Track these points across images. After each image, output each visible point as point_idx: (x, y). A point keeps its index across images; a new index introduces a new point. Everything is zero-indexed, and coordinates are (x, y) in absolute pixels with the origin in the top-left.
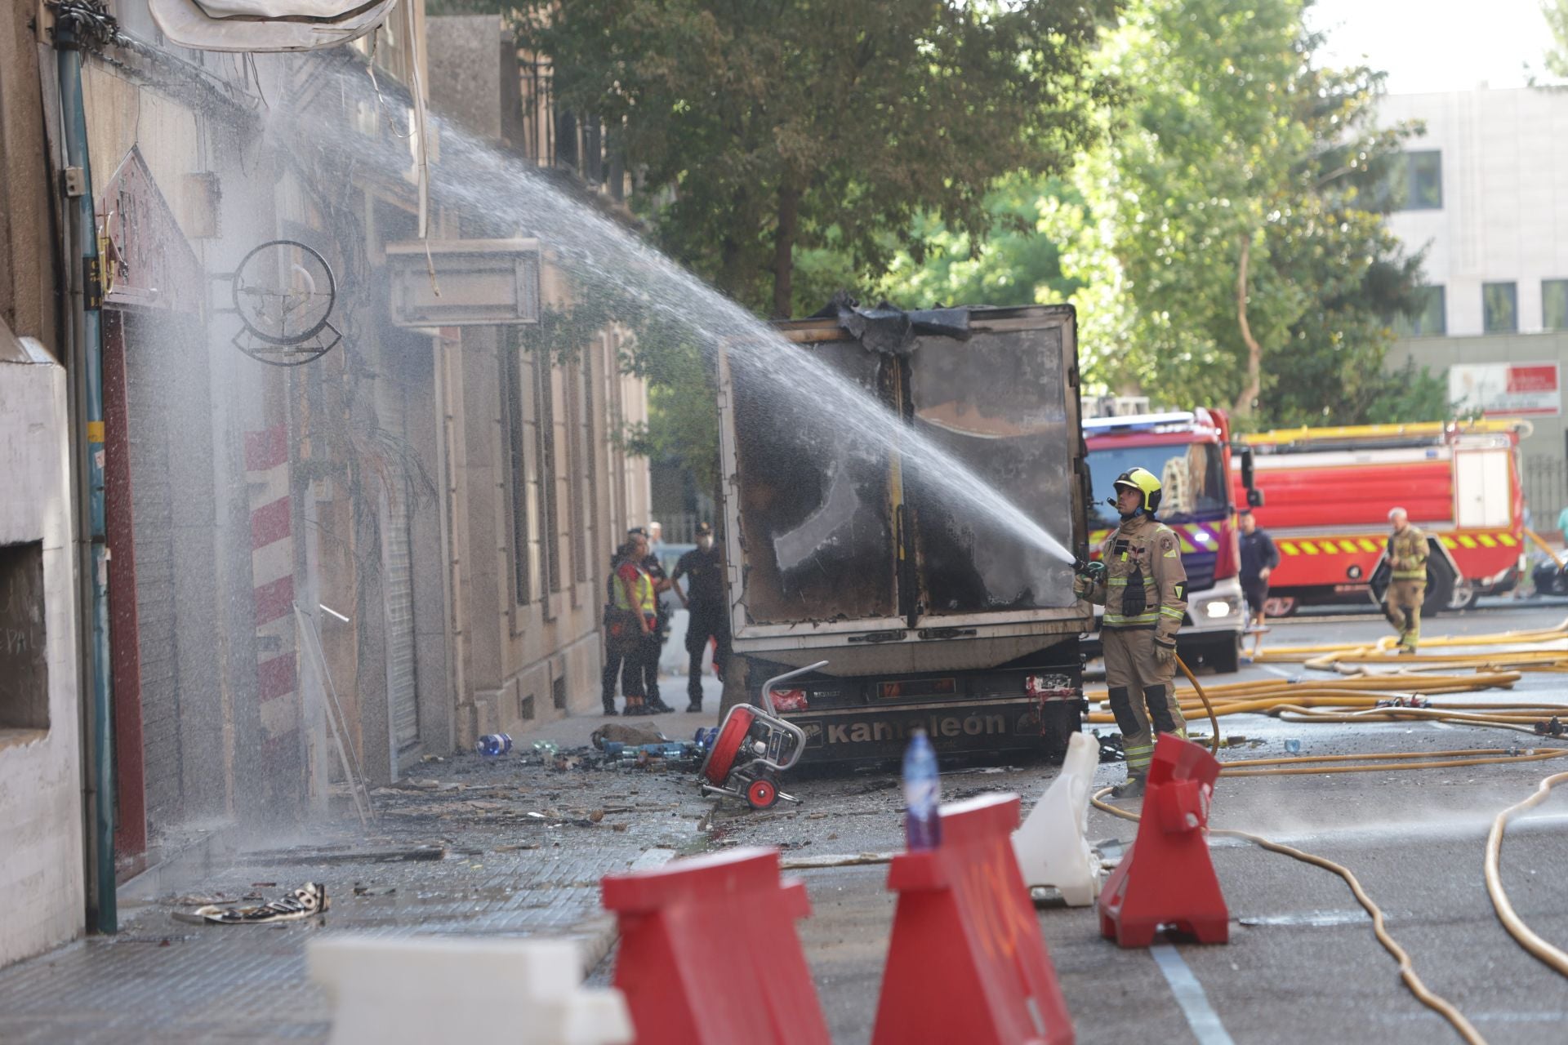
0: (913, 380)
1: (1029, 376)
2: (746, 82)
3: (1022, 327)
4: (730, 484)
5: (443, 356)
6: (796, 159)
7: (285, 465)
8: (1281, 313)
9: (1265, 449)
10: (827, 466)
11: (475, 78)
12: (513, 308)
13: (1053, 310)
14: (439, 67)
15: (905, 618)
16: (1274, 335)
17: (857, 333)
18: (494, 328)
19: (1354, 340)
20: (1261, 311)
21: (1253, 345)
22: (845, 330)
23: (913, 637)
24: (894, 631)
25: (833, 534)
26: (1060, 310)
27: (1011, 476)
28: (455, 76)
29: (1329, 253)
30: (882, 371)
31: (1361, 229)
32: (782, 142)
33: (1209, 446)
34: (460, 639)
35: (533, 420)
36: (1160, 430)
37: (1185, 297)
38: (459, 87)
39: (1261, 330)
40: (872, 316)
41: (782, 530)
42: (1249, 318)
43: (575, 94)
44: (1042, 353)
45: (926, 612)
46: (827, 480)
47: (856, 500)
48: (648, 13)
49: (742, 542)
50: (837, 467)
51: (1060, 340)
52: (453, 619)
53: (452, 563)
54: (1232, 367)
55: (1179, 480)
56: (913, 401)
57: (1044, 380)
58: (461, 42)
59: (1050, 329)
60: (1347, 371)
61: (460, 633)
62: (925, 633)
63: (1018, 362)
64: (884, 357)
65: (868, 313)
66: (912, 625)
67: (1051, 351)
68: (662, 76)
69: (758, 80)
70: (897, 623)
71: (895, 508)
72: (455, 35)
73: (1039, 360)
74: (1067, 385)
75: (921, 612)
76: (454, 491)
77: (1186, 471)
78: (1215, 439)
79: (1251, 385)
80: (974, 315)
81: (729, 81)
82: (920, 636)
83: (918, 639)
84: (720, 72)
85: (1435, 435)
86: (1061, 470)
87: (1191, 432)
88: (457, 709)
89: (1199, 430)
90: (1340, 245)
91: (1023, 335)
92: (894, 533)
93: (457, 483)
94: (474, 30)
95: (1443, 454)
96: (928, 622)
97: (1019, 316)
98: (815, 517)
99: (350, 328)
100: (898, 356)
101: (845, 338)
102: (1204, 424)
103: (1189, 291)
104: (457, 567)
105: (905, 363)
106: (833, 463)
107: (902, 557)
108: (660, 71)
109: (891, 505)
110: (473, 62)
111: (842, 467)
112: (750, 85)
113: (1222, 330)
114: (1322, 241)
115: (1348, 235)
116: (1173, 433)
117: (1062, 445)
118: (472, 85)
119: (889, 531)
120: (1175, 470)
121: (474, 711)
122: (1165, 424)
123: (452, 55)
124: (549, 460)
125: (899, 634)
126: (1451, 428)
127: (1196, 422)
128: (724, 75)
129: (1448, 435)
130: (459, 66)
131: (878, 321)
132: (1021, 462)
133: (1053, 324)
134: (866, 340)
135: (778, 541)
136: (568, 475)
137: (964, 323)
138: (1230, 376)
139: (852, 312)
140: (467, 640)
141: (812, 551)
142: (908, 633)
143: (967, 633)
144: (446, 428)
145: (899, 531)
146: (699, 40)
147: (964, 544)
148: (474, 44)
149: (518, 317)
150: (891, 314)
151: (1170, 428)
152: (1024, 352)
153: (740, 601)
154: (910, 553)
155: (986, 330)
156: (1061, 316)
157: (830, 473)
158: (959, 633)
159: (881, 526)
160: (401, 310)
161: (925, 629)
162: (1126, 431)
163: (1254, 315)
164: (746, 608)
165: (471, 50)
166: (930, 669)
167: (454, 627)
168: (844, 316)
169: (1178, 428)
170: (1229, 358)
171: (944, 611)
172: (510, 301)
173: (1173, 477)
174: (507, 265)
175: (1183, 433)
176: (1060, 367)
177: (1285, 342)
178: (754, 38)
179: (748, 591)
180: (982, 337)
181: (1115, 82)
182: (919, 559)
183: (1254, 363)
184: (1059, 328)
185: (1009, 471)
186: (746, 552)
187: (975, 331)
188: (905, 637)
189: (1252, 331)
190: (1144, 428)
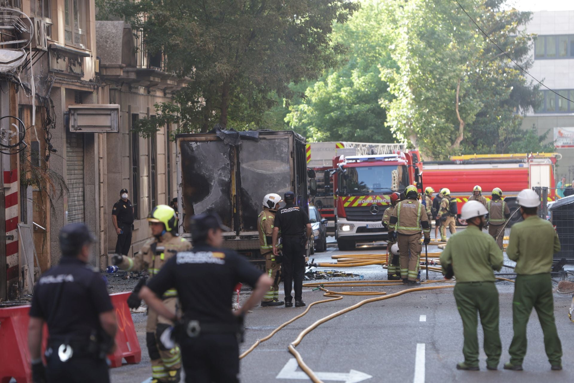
0: (240, 155)
1: (278, 154)
2: (207, 46)
3: (276, 138)
4: (180, 187)
5: (99, 138)
6: (223, 74)
7: (17, 182)
8: (472, 109)
9: (458, 162)
10: (211, 181)
11: (113, 43)
12: (110, 127)
13: (286, 132)
14: (101, 38)
15: (236, 232)
16: (469, 117)
17: (222, 138)
18: (106, 133)
19: (505, 119)
20: (465, 108)
21: (462, 121)
22: (218, 137)
23: (238, 238)
24: (232, 236)
25: (213, 204)
26: (289, 133)
27: (271, 187)
28: (107, 42)
29: (498, 85)
30: (230, 152)
31: (511, 76)
32: (218, 67)
33: (404, 166)
34: (102, 233)
35: (147, 154)
36: (386, 160)
37: (435, 102)
38: (108, 46)
39: (464, 115)
40: (228, 133)
41: (196, 202)
42: (459, 111)
43: (151, 47)
44: (282, 146)
45: (242, 230)
46: (211, 186)
47: (221, 193)
48: (174, 22)
49: (183, 206)
50: (215, 182)
51: (288, 142)
52: (100, 227)
53: (100, 207)
54: (453, 129)
55: (396, 178)
56: (240, 161)
57: (283, 155)
58: (109, 30)
59: (285, 139)
60: (501, 131)
61: (103, 231)
62: (242, 237)
63: (275, 149)
64: (231, 146)
65: (226, 132)
66: (238, 234)
67: (286, 146)
68: (178, 43)
69: (211, 46)
70: (233, 233)
71: (233, 196)
72: (107, 28)
73: (281, 149)
74: (290, 157)
75: (241, 230)
76: (102, 183)
77: (397, 175)
78: (406, 164)
79: (460, 136)
80: (260, 134)
81: (201, 46)
82: (240, 238)
83: (240, 239)
84: (198, 43)
85: (523, 158)
86: (287, 185)
87: (397, 161)
88: (100, 257)
89: (400, 160)
90: (502, 81)
91: (276, 140)
92: (233, 204)
93: (103, 180)
94: (114, 26)
95: (525, 165)
96: (242, 233)
97: (276, 134)
98: (207, 198)
99: (48, 136)
100: (235, 146)
101: (218, 140)
102: (403, 158)
103: (437, 100)
104: (102, 209)
105: (238, 149)
106: (214, 180)
107: (235, 212)
108: (177, 42)
109: (232, 195)
110: (113, 37)
111: (216, 182)
112: (208, 48)
113: (450, 115)
114: (495, 80)
115: (507, 78)
116: (391, 161)
117: (288, 177)
118: (112, 45)
119: (231, 203)
120: (395, 175)
121: (107, 258)
122: (388, 158)
123: (106, 35)
124: (154, 168)
125: (234, 237)
126: (530, 155)
127: (399, 157)
128: (199, 44)
129: (529, 158)
130: (108, 38)
131: (229, 135)
132: (274, 182)
133: (286, 137)
134: (225, 140)
135: (195, 206)
136: (165, 172)
137: (257, 136)
138: (452, 133)
139: (221, 131)
140: (105, 233)
141: (206, 209)
142: (236, 237)
143: (256, 237)
144: (99, 161)
145: (234, 203)
146: (191, 32)
147: (255, 208)
148: (114, 31)
149: (112, 130)
150: (234, 132)
151: (390, 159)
152: (276, 146)
153: (182, 225)
154: (237, 210)
155: (264, 139)
156: (289, 135)
157: (212, 184)
158: (253, 237)
159: (228, 201)
160: (73, 126)
161: (242, 236)
162: (374, 160)
163: (461, 109)
164: (184, 227)
165: (112, 33)
166: (243, 249)
167: (100, 229)
168: (218, 132)
169: (392, 159)
170: (451, 126)
171: (248, 230)
172: (109, 124)
173: (394, 177)
174: (109, 112)
175: (394, 161)
176: (288, 151)
177: (474, 120)
178: (212, 30)
179: (184, 222)
180: (263, 141)
181: (342, 45)
182: (241, 213)
183: (461, 128)
184: (288, 138)
185: (271, 185)
186: (184, 209)
187: (261, 139)
188: (235, 238)
189: (460, 116)
190: (380, 159)
